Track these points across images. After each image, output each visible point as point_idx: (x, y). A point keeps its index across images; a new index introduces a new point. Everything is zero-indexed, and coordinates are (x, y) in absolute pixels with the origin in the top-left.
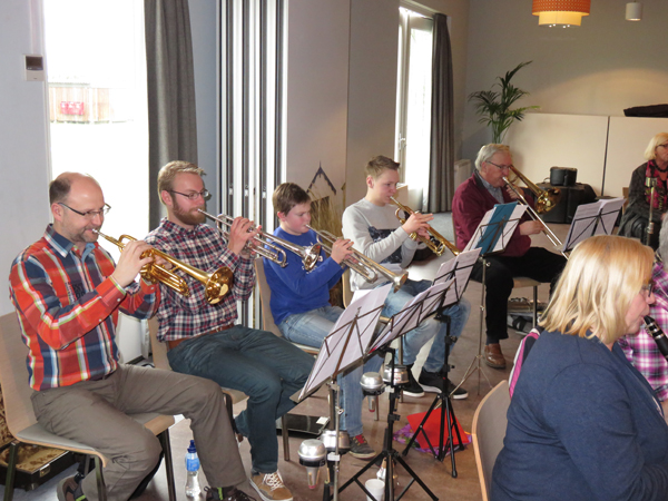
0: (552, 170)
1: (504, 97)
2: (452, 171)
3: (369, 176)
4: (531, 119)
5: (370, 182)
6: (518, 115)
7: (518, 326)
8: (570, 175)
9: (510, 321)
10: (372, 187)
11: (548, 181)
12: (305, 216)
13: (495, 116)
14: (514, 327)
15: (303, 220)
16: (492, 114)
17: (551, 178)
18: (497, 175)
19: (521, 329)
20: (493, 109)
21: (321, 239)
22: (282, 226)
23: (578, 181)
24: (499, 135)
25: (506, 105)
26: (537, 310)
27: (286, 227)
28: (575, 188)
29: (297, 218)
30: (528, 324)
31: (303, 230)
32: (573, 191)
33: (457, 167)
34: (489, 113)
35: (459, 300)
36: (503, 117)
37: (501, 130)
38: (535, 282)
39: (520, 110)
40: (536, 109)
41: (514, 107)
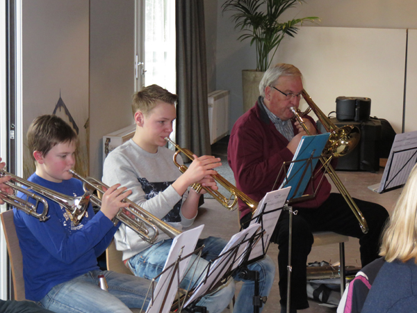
0: (338, 100)
1: (270, 6)
2: (206, 106)
3: (138, 111)
4: (305, 34)
5: (139, 119)
6: (289, 29)
7: (321, 296)
8: (362, 106)
9: (310, 290)
10: (141, 125)
11: (334, 115)
12: (69, 158)
13: (260, 31)
14: (316, 299)
15: (65, 164)
16: (256, 27)
17: (337, 111)
18: (282, 105)
19: (325, 300)
20: (257, 21)
21: (88, 187)
22: (39, 172)
23: (372, 115)
24: (266, 56)
25: (273, 17)
26: (345, 275)
27: (44, 172)
28: (370, 124)
29: (58, 160)
30: (334, 294)
31: (66, 176)
32: (367, 127)
33: (211, 101)
34: (252, 27)
35: (264, 254)
36: (270, 32)
37: (267, 49)
38: (341, 238)
39: (293, 22)
40: (313, 20)
41: (283, 19)
